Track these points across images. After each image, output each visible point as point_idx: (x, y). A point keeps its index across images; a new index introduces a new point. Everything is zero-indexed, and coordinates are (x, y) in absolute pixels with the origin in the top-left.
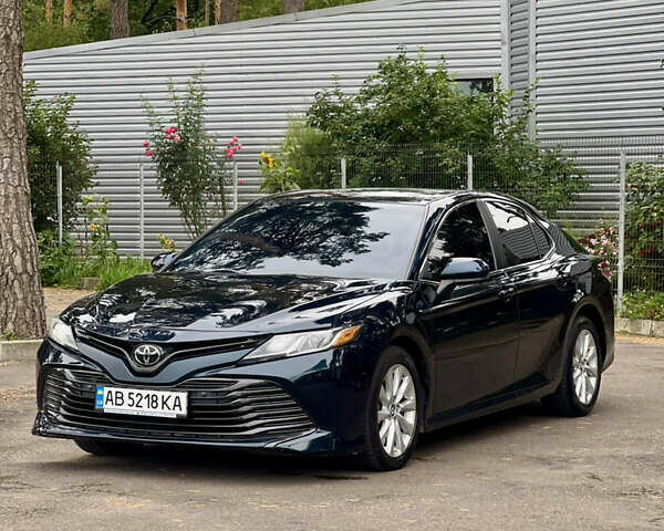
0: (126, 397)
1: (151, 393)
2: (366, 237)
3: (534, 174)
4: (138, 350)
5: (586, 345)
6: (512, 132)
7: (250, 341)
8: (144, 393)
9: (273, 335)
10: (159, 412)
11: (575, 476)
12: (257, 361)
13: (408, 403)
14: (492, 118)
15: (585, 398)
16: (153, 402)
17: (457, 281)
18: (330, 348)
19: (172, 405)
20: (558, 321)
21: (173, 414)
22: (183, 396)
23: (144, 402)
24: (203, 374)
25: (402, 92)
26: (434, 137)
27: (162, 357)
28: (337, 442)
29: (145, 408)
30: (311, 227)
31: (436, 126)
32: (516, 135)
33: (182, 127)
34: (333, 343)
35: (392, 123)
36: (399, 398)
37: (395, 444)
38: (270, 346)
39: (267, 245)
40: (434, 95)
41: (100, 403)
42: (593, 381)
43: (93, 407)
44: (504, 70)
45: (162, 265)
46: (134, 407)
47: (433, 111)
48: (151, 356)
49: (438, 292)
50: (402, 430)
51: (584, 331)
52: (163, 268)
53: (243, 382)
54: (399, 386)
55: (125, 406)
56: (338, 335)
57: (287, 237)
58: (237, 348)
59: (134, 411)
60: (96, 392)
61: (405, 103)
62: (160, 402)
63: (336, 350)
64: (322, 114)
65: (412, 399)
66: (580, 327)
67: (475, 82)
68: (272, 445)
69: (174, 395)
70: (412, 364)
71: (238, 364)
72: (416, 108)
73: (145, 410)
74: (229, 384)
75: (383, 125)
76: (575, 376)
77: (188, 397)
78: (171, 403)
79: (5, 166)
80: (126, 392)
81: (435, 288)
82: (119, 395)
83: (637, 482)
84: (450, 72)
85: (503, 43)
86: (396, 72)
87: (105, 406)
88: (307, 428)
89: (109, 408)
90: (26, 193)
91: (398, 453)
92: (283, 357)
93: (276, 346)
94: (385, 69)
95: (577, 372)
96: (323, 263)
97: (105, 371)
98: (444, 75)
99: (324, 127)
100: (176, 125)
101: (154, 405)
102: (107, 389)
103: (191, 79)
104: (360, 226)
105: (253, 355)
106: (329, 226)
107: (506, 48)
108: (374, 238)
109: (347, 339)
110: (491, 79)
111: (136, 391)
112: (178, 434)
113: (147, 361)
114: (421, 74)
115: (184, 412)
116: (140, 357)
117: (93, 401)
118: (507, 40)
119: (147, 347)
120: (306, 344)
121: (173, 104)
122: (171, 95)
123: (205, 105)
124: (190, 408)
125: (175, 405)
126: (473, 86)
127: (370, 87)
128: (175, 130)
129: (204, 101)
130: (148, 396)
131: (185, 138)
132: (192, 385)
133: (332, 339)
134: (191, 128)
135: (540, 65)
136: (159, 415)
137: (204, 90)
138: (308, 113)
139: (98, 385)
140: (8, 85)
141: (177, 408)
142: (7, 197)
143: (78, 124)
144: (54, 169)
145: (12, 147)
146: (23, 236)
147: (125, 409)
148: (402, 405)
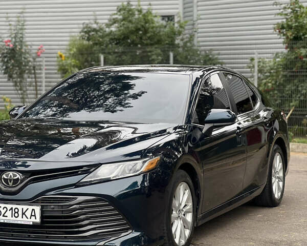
1: (14, 206)
2: (130, 97)
4: (4, 176)
6: (187, 42)
7: (85, 169)
8: (9, 206)
9: (102, 164)
10: (21, 220)
12: (91, 183)
13: (188, 208)
16: (15, 213)
17: (215, 124)
18: (139, 175)
21: (30, 221)
22: (38, 209)
23: (9, 213)
24: (52, 193)
25: (130, 21)
26: (147, 45)
27: (22, 181)
28: (145, 239)
29: (10, 217)
30: (96, 93)
32: (189, 44)
33: (14, 40)
34: (143, 169)
35: (124, 38)
36: (183, 205)
37: (180, 237)
38: (99, 172)
39: (72, 104)
42: (281, 184)
45: (17, 114)
46: (1, 217)
48: (14, 180)
49: (203, 132)
50: (185, 227)
51: (277, 154)
52: (18, 116)
53: (81, 198)
54: (183, 196)
56: (146, 164)
57: (81, 99)
58: (76, 174)
59: (1, 220)
61: (132, 27)
62: (20, 213)
63: (144, 174)
64: (88, 32)
65: (190, 205)
66: (275, 151)
67: (163, 17)
69: (31, 208)
70: (190, 182)
71: (76, 185)
73: (10, 219)
74: (71, 200)
75: (120, 39)
76: (273, 182)
77: (42, 212)
78: (28, 214)
81: (201, 130)
84: (154, 12)
88: (127, 230)
91: (183, 242)
92: (108, 180)
93: (103, 172)
95: (273, 179)
96: (106, 111)
98: (151, 13)
99: (88, 39)
100: (10, 39)
101: (16, 215)
103: (18, 15)
104: (127, 90)
105: (88, 179)
106: (108, 92)
108: (135, 97)
109: (151, 167)
110: (174, 16)
111: (3, 205)
113: (11, 184)
114: (140, 11)
115: (38, 220)
116: (6, 180)
119: (11, 173)
120: (124, 171)
121: (8, 27)
122: (7, 23)
123: (25, 29)
124: (42, 217)
125: (31, 215)
126: (163, 19)
127: (114, 19)
128: (10, 41)
129: (25, 27)
130: (12, 209)
131: (15, 46)
132: (43, 200)
133: (142, 167)
134: (18, 40)
135: (199, 8)
136: (19, 223)
137: (25, 21)
138: (80, 33)
141: (33, 218)
148: (184, 210)
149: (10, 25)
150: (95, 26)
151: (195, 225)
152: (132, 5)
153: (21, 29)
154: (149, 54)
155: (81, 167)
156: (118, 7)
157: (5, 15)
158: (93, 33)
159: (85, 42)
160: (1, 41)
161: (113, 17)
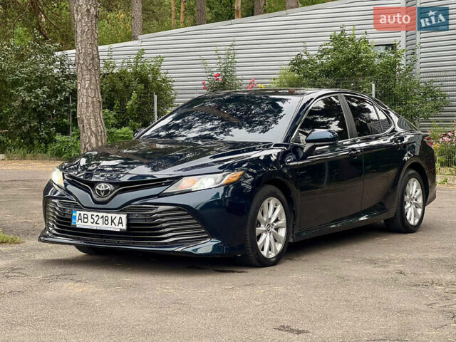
0: (89, 218)
1: (105, 214)
3: (417, 96)
4: (97, 187)
5: (414, 188)
7: (168, 181)
8: (100, 215)
9: (183, 177)
10: (110, 227)
11: (389, 272)
12: (172, 194)
13: (280, 222)
14: (393, 65)
15: (413, 221)
16: (105, 220)
17: (316, 144)
18: (221, 186)
19: (117, 222)
20: (393, 172)
21: (117, 228)
22: (124, 217)
23: (100, 221)
24: (136, 203)
25: (341, 52)
27: (112, 192)
28: (227, 248)
29: (101, 225)
31: (360, 70)
33: (223, 74)
34: (224, 182)
35: (335, 69)
36: (273, 219)
37: (270, 249)
40: (359, 53)
41: (73, 221)
42: (420, 211)
43: (70, 224)
44: (403, 39)
46: (94, 224)
47: (359, 62)
48: (105, 191)
50: (275, 241)
51: (413, 179)
53: (161, 208)
54: (273, 211)
55: (89, 224)
56: (227, 177)
58: (160, 185)
59: (94, 227)
60: (72, 215)
61: (342, 57)
62: (110, 221)
63: (227, 187)
64: (298, 64)
65: (283, 221)
67: (387, 46)
68: (180, 249)
69: (118, 216)
70: (283, 197)
71: (160, 196)
72: (349, 60)
74: (151, 209)
75: (331, 71)
76: (406, 208)
77: (128, 217)
78: (116, 221)
79: (87, 86)
80: (89, 214)
81: (302, 149)
82: (86, 216)
83: (430, 276)
84: (370, 40)
87: (77, 223)
89: (80, 224)
90: (99, 101)
91: (272, 255)
92: (190, 191)
93: (184, 184)
94: (334, 39)
97: (77, 200)
98: (366, 42)
99: (299, 72)
100: (220, 73)
101: (106, 222)
102: (78, 212)
105: (169, 190)
109: (233, 180)
110: (396, 44)
111: (95, 214)
113: (102, 194)
114: (352, 40)
115: (124, 227)
116: (99, 191)
117: (70, 220)
119: (103, 185)
121: (218, 61)
122: (217, 57)
123: (236, 62)
124: (128, 225)
125: (119, 223)
126: (386, 48)
127: (324, 49)
128: (219, 75)
129: (236, 60)
130: (103, 217)
131: (224, 80)
132: (129, 209)
133: (221, 181)
134: (228, 74)
136: (109, 229)
137: (235, 54)
138: (289, 65)
139: (73, 210)
140: (88, 38)
141: (120, 225)
142: (87, 103)
143: (168, 73)
144: (152, 97)
145: (91, 74)
146: (97, 126)
147: (89, 225)
148: (275, 224)
149: (220, 58)
150: (305, 58)
151: (291, 240)
152: (346, 34)
153: (231, 62)
155: (165, 179)
156: (331, 36)
157: (215, 48)
158: (303, 65)
159: (296, 75)
160: (210, 76)
161: (324, 47)
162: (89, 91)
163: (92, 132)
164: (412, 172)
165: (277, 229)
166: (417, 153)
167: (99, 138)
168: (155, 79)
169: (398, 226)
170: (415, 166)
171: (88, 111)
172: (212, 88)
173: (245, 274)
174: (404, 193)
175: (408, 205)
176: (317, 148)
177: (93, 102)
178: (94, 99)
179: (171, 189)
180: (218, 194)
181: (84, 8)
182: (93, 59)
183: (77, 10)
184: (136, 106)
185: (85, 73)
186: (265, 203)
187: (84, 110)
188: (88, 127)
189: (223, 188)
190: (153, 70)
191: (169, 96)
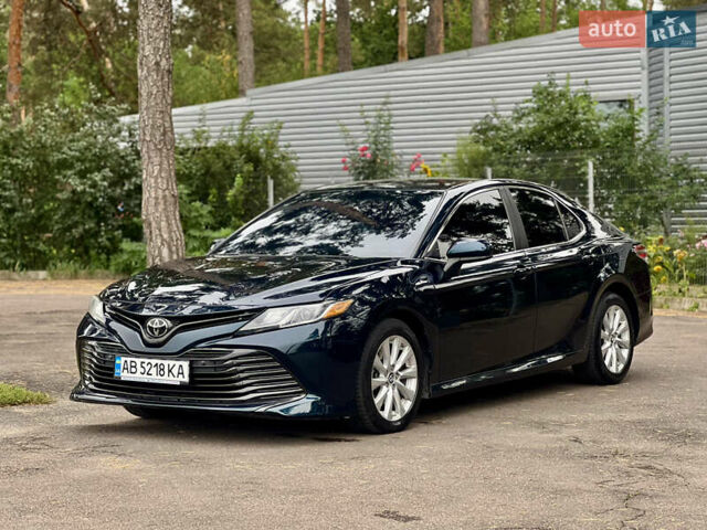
0: (139, 366)
1: (159, 362)
3: (665, 178)
4: (149, 324)
5: (616, 320)
7: (247, 314)
8: (154, 362)
9: (268, 308)
10: (167, 379)
12: (252, 332)
13: (408, 371)
14: (630, 132)
15: (615, 368)
16: (160, 370)
17: (462, 259)
18: (320, 320)
19: (176, 373)
20: (582, 298)
21: (176, 380)
22: (186, 365)
23: (153, 371)
24: (203, 345)
25: (547, 112)
27: (169, 329)
28: (330, 408)
29: (154, 376)
33: (373, 146)
34: (323, 315)
36: (398, 367)
37: (394, 409)
38: (265, 319)
40: (576, 113)
41: (117, 371)
42: (625, 353)
43: (112, 375)
44: (644, 92)
46: (145, 375)
47: (575, 127)
48: (160, 329)
49: (445, 269)
50: (402, 397)
51: (614, 307)
53: (237, 352)
54: (397, 356)
55: (138, 374)
56: (328, 309)
58: (236, 320)
59: (145, 379)
60: (114, 362)
61: (549, 121)
62: (166, 370)
63: (329, 321)
64: (483, 130)
65: (413, 368)
66: (610, 303)
67: (622, 103)
68: (262, 409)
69: (178, 363)
70: (413, 335)
71: (236, 334)
72: (559, 126)
73: (155, 378)
74: (224, 353)
75: (533, 141)
76: (603, 348)
77: (191, 368)
78: (175, 371)
79: (156, 173)
80: (138, 361)
81: (443, 265)
82: (133, 364)
84: (593, 94)
85: (643, 69)
86: (545, 96)
87: (122, 374)
89: (125, 376)
90: (173, 196)
91: (397, 417)
92: (276, 328)
93: (272, 317)
94: (538, 92)
97: (122, 342)
98: (586, 97)
99: (485, 143)
100: (368, 145)
101: (162, 373)
102: (123, 359)
103: (379, 107)
107: (645, 72)
109: (339, 311)
111: (147, 361)
112: (182, 399)
113: (156, 333)
114: (564, 95)
115: (186, 379)
116: (151, 328)
117: (112, 369)
118: (646, 65)
119: (157, 320)
120: (299, 316)
121: (364, 127)
122: (362, 121)
123: (392, 128)
124: (191, 376)
125: (179, 373)
126: (621, 106)
127: (522, 108)
128: (365, 149)
129: (392, 125)
130: (156, 365)
131: (375, 156)
132: (196, 354)
133: (322, 312)
134: (380, 147)
135: (673, 86)
136: (165, 382)
137: (390, 116)
138: (471, 132)
139: (117, 355)
140: (157, 104)
141: (181, 376)
142: (156, 198)
143: (290, 146)
144: (265, 183)
145: (161, 157)
146: (170, 232)
147: (138, 377)
148: (401, 374)
149: (366, 123)
150: (495, 121)
151: (426, 396)
152: (557, 86)
153: (384, 129)
154: (577, 164)
155: (243, 312)
157: (359, 108)
158: (492, 133)
159: (482, 148)
160: (353, 150)
161: (522, 105)
162: (159, 180)
163: (163, 240)
164: (611, 296)
165: (404, 380)
166: (622, 269)
167: (174, 249)
168: (269, 155)
169: (591, 374)
170: (616, 287)
171: (157, 210)
172: (356, 169)
173: (354, 443)
174: (601, 326)
175: (608, 344)
176: (464, 266)
177: (164, 197)
178: (167, 192)
179: (251, 325)
180: (317, 330)
181: (152, 60)
182: (164, 134)
183: (141, 64)
184: (242, 197)
185: (152, 154)
186: (386, 344)
187: (151, 209)
188: (158, 232)
189: (323, 323)
190: (266, 142)
191: (291, 180)
